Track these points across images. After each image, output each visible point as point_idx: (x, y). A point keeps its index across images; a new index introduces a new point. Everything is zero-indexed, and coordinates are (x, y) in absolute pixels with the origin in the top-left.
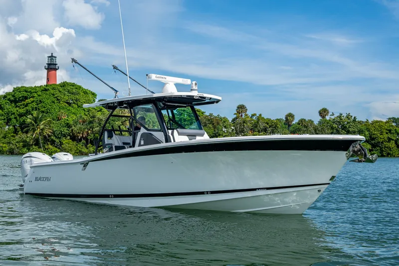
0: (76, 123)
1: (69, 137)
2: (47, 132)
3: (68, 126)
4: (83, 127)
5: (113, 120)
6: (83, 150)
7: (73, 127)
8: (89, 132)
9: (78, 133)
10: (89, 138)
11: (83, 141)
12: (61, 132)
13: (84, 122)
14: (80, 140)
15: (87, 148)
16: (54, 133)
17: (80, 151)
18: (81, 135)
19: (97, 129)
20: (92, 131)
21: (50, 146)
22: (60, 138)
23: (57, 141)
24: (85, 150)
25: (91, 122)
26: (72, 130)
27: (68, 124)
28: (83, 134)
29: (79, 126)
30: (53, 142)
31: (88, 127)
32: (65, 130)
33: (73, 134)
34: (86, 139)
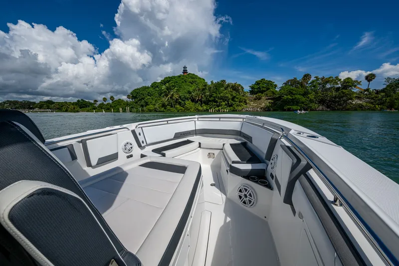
0: (194, 90)
1: (190, 100)
2: (176, 96)
3: (189, 92)
4: (199, 93)
6: (199, 108)
7: (192, 93)
9: (196, 97)
10: (203, 100)
11: (199, 102)
12: (185, 96)
13: (199, 90)
14: (197, 102)
16: (180, 97)
17: (197, 109)
18: (198, 98)
19: (208, 93)
20: (205, 95)
21: (178, 106)
22: (184, 101)
23: (183, 102)
24: (200, 108)
25: (203, 90)
26: (192, 95)
27: (189, 91)
29: (196, 92)
30: (180, 103)
31: (202, 93)
32: (188, 96)
33: (193, 98)
34: (201, 101)
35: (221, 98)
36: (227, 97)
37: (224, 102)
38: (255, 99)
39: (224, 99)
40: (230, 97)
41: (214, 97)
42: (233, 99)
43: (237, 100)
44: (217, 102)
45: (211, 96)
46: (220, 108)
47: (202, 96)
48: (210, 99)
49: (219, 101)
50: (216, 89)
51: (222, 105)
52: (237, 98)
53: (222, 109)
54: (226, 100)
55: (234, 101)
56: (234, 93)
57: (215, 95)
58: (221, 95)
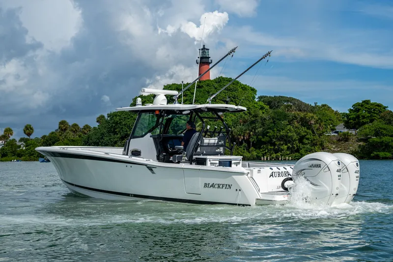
0: (235, 124)
4: (244, 128)
5: (278, 119)
7: (233, 129)
8: (251, 133)
9: (239, 135)
10: (251, 140)
11: (244, 144)
14: (241, 143)
15: (249, 152)
18: (242, 137)
19: (260, 130)
20: (255, 132)
24: (247, 155)
25: (253, 122)
26: (232, 132)
28: (244, 136)
29: (239, 127)
31: (250, 128)
33: (233, 136)
34: (248, 141)
35: (281, 138)
36: (291, 137)
37: (286, 145)
38: (339, 140)
39: (286, 140)
40: (295, 137)
41: (270, 137)
42: (301, 140)
43: (306, 141)
44: (274, 145)
45: (264, 134)
46: (279, 154)
47: (249, 133)
48: (263, 140)
49: (277, 143)
50: (274, 122)
51: (283, 150)
52: (308, 139)
53: (282, 155)
54: (289, 142)
55: (303, 144)
56: (303, 130)
57: (271, 133)
58: (282, 133)
